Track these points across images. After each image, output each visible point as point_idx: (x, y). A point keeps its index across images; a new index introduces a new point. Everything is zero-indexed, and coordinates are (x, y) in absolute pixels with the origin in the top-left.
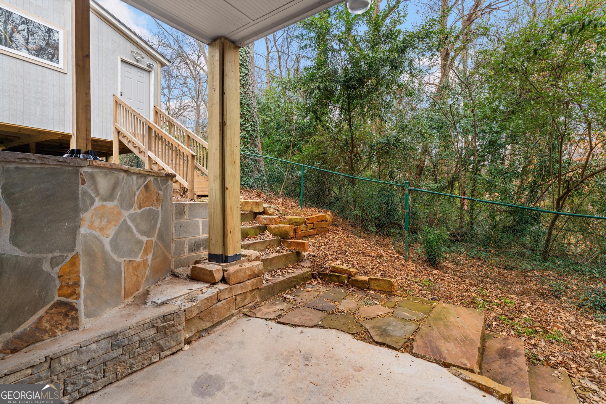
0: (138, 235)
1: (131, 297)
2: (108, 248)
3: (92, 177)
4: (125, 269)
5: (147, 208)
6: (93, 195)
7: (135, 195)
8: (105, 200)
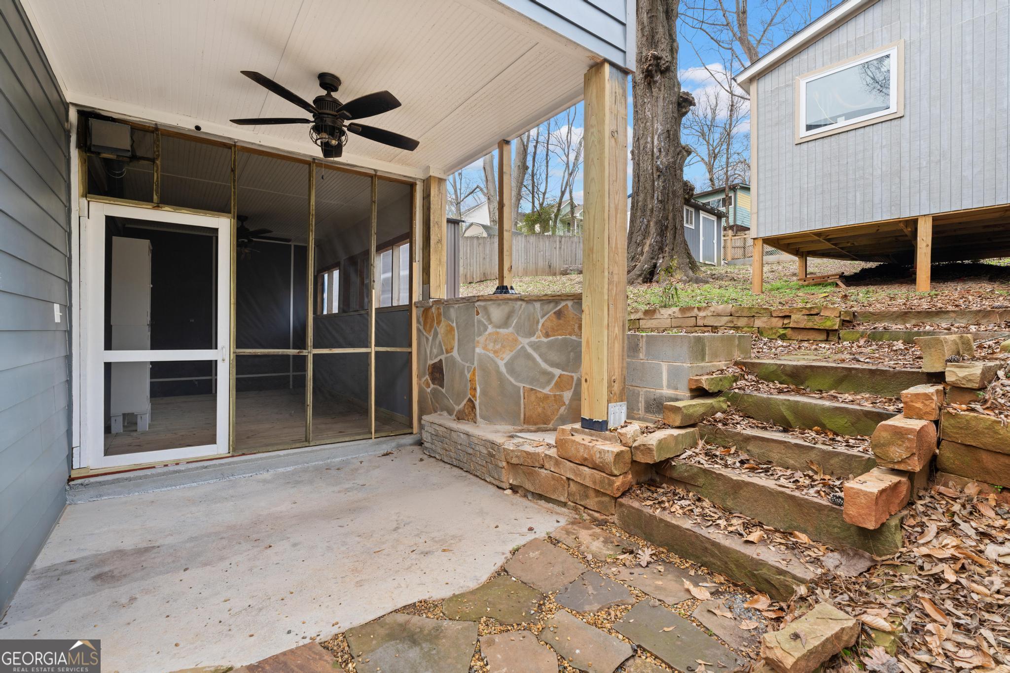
0: (544, 366)
1: (534, 426)
2: (503, 369)
3: (485, 309)
4: (524, 395)
5: (560, 337)
6: (486, 323)
7: (538, 322)
8: (499, 327)
